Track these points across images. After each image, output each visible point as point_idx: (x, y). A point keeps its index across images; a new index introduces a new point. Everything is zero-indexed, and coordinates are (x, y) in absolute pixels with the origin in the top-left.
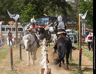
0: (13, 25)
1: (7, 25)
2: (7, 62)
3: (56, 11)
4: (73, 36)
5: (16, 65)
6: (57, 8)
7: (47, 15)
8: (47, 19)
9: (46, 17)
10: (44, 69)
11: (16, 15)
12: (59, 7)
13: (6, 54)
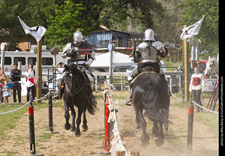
0: (28, 50)
1: (17, 51)
2: (20, 138)
3: (128, 17)
4: (169, 76)
5: (40, 143)
6: (131, 11)
7: (108, 27)
8: (108, 37)
9: (106, 32)
10: (124, 152)
11: (37, 28)
12: (135, 9)
13: (16, 118)
